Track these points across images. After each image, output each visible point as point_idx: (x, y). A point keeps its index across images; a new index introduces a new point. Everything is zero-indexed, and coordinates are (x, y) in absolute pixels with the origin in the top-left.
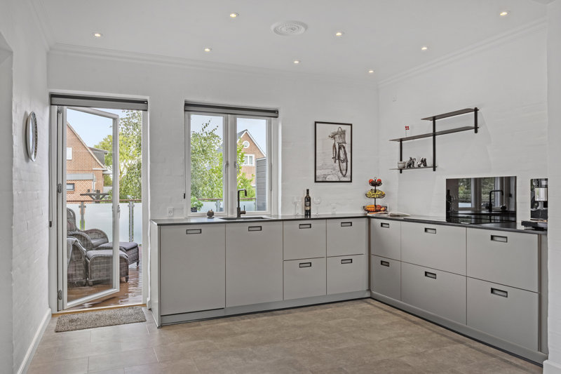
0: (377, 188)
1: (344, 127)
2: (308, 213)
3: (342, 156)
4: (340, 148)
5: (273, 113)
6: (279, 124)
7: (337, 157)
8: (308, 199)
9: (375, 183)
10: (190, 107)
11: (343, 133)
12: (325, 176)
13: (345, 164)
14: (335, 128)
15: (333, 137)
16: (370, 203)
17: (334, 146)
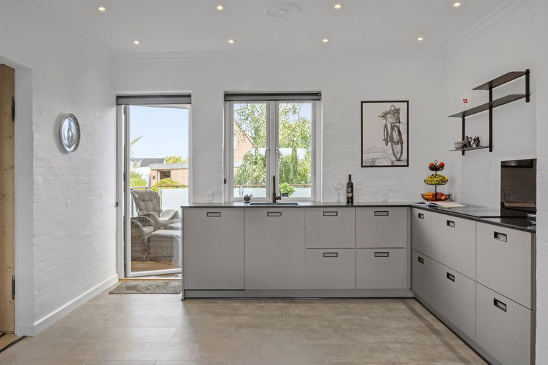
0: (438, 173)
1: (397, 105)
2: (350, 200)
3: (396, 137)
4: (392, 129)
5: (315, 96)
6: (321, 105)
7: (388, 139)
8: (350, 186)
9: (434, 168)
10: (229, 97)
11: (398, 111)
12: (374, 160)
13: (399, 146)
14: (387, 106)
15: (384, 116)
17: (386, 126)
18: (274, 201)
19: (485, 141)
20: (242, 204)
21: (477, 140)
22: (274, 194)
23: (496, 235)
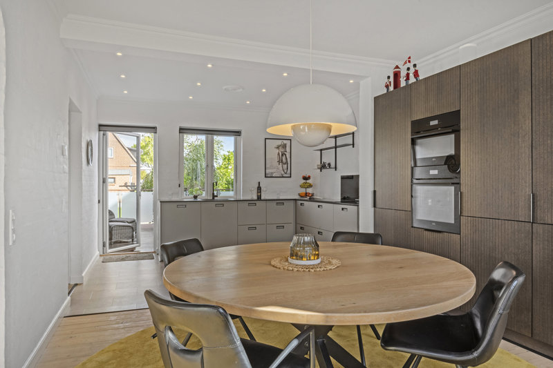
0: (308, 181)
1: (285, 142)
2: (259, 198)
3: (284, 160)
4: (282, 155)
5: (237, 133)
6: (241, 139)
7: (280, 161)
8: (259, 189)
9: (306, 178)
10: (182, 130)
11: (284, 146)
12: (272, 173)
13: (286, 166)
14: (279, 142)
15: (278, 148)
16: (303, 191)
17: (279, 154)
18: (213, 198)
19: (333, 165)
20: (193, 200)
21: (329, 164)
22: (213, 194)
23: (343, 209)
